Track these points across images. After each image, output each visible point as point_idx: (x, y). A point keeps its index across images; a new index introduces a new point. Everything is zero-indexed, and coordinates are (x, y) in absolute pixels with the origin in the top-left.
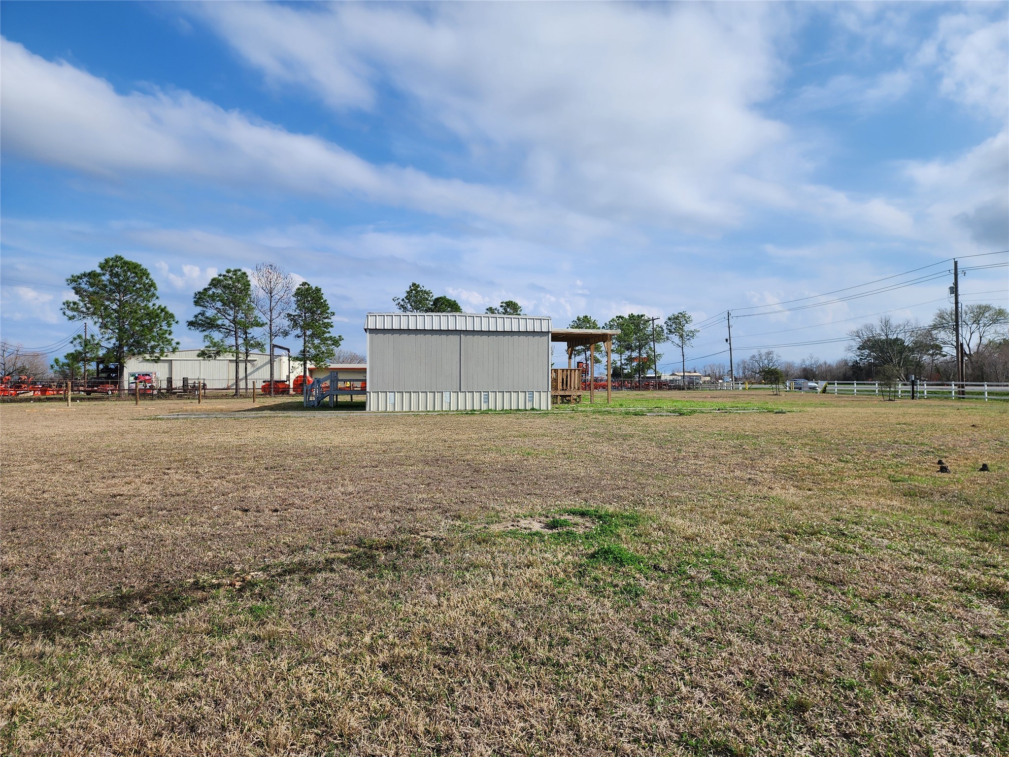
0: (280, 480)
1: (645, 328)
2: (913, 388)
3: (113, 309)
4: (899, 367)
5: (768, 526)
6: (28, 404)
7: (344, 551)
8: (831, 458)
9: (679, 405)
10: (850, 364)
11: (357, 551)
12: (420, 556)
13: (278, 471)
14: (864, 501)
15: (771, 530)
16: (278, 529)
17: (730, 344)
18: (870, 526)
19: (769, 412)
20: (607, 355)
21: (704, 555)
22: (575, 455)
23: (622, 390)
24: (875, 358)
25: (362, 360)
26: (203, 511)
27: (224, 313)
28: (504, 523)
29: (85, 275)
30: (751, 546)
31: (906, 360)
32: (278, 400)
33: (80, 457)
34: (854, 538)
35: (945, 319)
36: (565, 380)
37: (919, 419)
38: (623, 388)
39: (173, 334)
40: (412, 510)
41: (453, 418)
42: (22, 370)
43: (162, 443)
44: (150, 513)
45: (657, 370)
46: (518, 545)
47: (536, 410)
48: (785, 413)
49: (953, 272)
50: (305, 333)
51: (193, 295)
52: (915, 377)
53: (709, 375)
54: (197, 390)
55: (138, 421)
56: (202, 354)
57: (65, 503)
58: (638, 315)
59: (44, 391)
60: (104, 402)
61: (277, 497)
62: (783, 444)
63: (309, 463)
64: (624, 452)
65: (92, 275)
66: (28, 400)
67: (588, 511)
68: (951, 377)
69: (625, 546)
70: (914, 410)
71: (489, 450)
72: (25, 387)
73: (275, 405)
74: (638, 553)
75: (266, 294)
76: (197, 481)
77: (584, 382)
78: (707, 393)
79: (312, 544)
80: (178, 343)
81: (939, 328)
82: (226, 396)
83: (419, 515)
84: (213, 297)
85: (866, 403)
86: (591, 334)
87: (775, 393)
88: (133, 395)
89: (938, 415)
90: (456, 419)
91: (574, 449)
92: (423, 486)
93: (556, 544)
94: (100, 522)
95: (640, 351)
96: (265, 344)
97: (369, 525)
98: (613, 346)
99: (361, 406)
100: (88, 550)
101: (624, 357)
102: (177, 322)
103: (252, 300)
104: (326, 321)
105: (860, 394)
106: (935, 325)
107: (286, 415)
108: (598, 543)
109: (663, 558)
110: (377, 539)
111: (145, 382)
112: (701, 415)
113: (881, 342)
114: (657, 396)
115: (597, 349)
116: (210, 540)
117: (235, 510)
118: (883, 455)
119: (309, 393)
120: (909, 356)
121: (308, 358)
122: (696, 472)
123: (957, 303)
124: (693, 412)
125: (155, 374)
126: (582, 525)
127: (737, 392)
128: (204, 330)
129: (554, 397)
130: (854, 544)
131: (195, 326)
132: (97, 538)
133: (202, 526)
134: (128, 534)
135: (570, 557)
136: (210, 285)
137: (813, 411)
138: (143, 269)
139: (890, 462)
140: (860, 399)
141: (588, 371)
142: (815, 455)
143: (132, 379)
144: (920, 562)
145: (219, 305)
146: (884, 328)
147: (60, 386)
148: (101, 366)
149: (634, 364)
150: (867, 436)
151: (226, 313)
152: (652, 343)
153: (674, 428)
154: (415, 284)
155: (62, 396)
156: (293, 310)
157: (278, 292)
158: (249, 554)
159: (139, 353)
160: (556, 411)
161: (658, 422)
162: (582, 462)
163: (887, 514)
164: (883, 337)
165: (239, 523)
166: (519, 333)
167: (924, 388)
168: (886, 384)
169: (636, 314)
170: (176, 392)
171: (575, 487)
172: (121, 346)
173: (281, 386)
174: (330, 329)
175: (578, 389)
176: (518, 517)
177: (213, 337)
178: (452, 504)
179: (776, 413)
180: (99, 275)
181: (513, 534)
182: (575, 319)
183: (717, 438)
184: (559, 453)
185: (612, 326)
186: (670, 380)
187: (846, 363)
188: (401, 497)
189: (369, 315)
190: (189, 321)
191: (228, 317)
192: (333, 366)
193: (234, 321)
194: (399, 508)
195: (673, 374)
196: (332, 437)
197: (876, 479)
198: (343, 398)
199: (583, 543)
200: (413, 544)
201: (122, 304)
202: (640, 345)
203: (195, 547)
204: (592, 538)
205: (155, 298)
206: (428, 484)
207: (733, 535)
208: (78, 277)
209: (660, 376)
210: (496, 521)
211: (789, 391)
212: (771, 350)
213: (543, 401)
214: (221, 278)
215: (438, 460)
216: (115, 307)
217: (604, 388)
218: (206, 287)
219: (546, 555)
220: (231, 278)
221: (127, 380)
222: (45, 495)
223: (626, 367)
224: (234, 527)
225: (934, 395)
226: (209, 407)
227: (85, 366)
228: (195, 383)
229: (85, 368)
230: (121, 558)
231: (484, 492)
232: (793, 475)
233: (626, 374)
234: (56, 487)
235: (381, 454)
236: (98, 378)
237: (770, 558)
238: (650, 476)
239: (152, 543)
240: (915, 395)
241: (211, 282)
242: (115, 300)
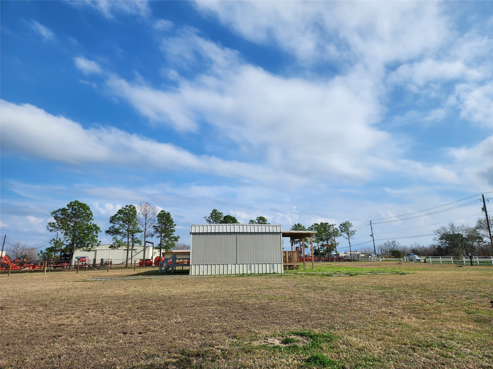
0: (144, 315)
1: (329, 230)
2: (471, 260)
3: (71, 226)
4: (462, 249)
5: (403, 342)
6: (25, 274)
7: (174, 358)
8: (433, 300)
9: (350, 270)
10: (436, 247)
11: (181, 357)
12: (215, 361)
13: (143, 309)
14: (454, 326)
15: (405, 344)
16: (141, 344)
17: (373, 237)
18: (459, 341)
19: (397, 273)
20: (311, 243)
21: (369, 360)
22: (297, 299)
23: (319, 262)
24: (449, 244)
25: (188, 248)
26: (103, 334)
27: (123, 226)
28: (260, 340)
29: (60, 210)
30: (395, 354)
31: (465, 244)
32: (146, 269)
33: (46, 303)
34: (451, 349)
35: (482, 224)
36: (290, 257)
37: (477, 277)
38: (320, 261)
39: (98, 237)
40: (211, 332)
41: (233, 279)
42: (25, 257)
43: (87, 294)
44: (77, 335)
45: (337, 251)
46: (267, 354)
47: (276, 274)
48: (405, 274)
49: (482, 200)
50: (161, 235)
51: (110, 218)
52: (471, 254)
53: (364, 254)
54: (107, 265)
55: (77, 283)
56: (111, 247)
57: (35, 329)
58: (325, 223)
59: (34, 267)
60: (62, 272)
61: (142, 325)
62: (406, 292)
63: (159, 305)
64: (322, 297)
65: (64, 210)
66: (25, 272)
67: (304, 333)
68: (490, 254)
69: (325, 354)
70: (473, 272)
71: (251, 297)
72: (25, 265)
73: (145, 272)
74: (333, 358)
75: (144, 217)
76: (102, 316)
77: (300, 258)
78: (363, 263)
79: (158, 353)
80: (100, 242)
81: (480, 228)
82: (121, 268)
83: (215, 335)
84: (119, 219)
85: (447, 268)
86: (302, 233)
87: (399, 263)
88: (76, 268)
89: (486, 275)
90: (235, 279)
91: (296, 296)
92: (217, 318)
93: (288, 353)
94: (51, 340)
95: (327, 241)
96: (142, 241)
97: (188, 342)
98: (313, 239)
99: (187, 272)
100: (43, 357)
101: (319, 244)
102: (101, 232)
103: (137, 219)
104: (172, 229)
105: (444, 263)
106: (477, 227)
107: (150, 277)
108: (311, 352)
109: (347, 362)
110: (192, 350)
111: (82, 261)
112: (361, 275)
113: (451, 235)
114: (338, 265)
115: (306, 240)
116: (106, 351)
117: (120, 333)
118: (461, 298)
119: (162, 266)
120: (467, 243)
121: (162, 247)
122: (361, 309)
123: (487, 216)
124: (357, 274)
125: (88, 257)
126: (302, 342)
127: (379, 263)
128: (113, 235)
129: (285, 266)
130: (452, 352)
131: (109, 233)
132: (48, 350)
133: (102, 343)
134: (64, 348)
135: (296, 361)
136: (117, 213)
137: (420, 273)
138: (87, 206)
139: (465, 302)
140: (444, 266)
141: (302, 252)
142: (424, 299)
143: (76, 260)
144: (489, 363)
145: (121, 222)
146: (451, 228)
147: (42, 264)
148: (63, 254)
149: (325, 248)
150: (450, 287)
151: (124, 226)
152: (333, 237)
153: (348, 283)
154: (215, 210)
155: (42, 269)
156: (156, 224)
157: (150, 215)
158: (125, 360)
159: (81, 247)
160: (286, 274)
161: (339, 280)
162: (301, 303)
163: (467, 333)
164: (452, 233)
165: (121, 341)
166: (266, 233)
167: (477, 259)
168: (456, 258)
169: (324, 222)
170: (97, 266)
171: (298, 318)
172: (73, 244)
173: (148, 262)
174: (174, 233)
175: (297, 262)
176: (267, 337)
177: (117, 238)
178: (232, 329)
179: (401, 274)
180: (67, 210)
181: (265, 347)
182: (294, 225)
183: (371, 289)
184: (288, 298)
185: (313, 228)
186: (344, 256)
187: (434, 246)
188: (206, 325)
189: (192, 226)
190: (106, 230)
191: (125, 228)
192: (174, 251)
193: (128, 230)
194: (204, 332)
195: (345, 253)
196: (172, 290)
197: (458, 312)
198: (178, 268)
199: (302, 352)
200: (211, 353)
201: (76, 223)
202: (327, 238)
203: (97, 355)
204: (307, 349)
205: (92, 220)
206: (220, 317)
207: (384, 347)
208: (57, 211)
209: (339, 254)
210: (255, 339)
211: (406, 262)
212: (394, 240)
213: (279, 269)
214: (123, 209)
215: (225, 303)
216: (72, 224)
217: (310, 261)
218: (116, 214)
219: (283, 360)
220: (128, 209)
221: (74, 260)
222: (26, 325)
223: (321, 250)
224: (118, 343)
225: (483, 264)
226: (112, 274)
227: (55, 254)
228: (106, 261)
229: (55, 255)
230: (59, 362)
231: (249, 322)
232: (414, 310)
233: (321, 253)
234: (32, 320)
235: (196, 299)
236: (60, 260)
237: (406, 361)
238: (337, 311)
239: (76, 353)
240: (473, 263)
241: (118, 212)
242: (73, 221)
